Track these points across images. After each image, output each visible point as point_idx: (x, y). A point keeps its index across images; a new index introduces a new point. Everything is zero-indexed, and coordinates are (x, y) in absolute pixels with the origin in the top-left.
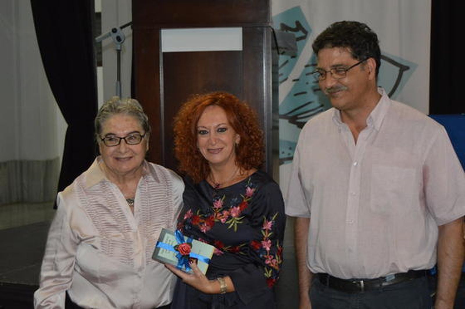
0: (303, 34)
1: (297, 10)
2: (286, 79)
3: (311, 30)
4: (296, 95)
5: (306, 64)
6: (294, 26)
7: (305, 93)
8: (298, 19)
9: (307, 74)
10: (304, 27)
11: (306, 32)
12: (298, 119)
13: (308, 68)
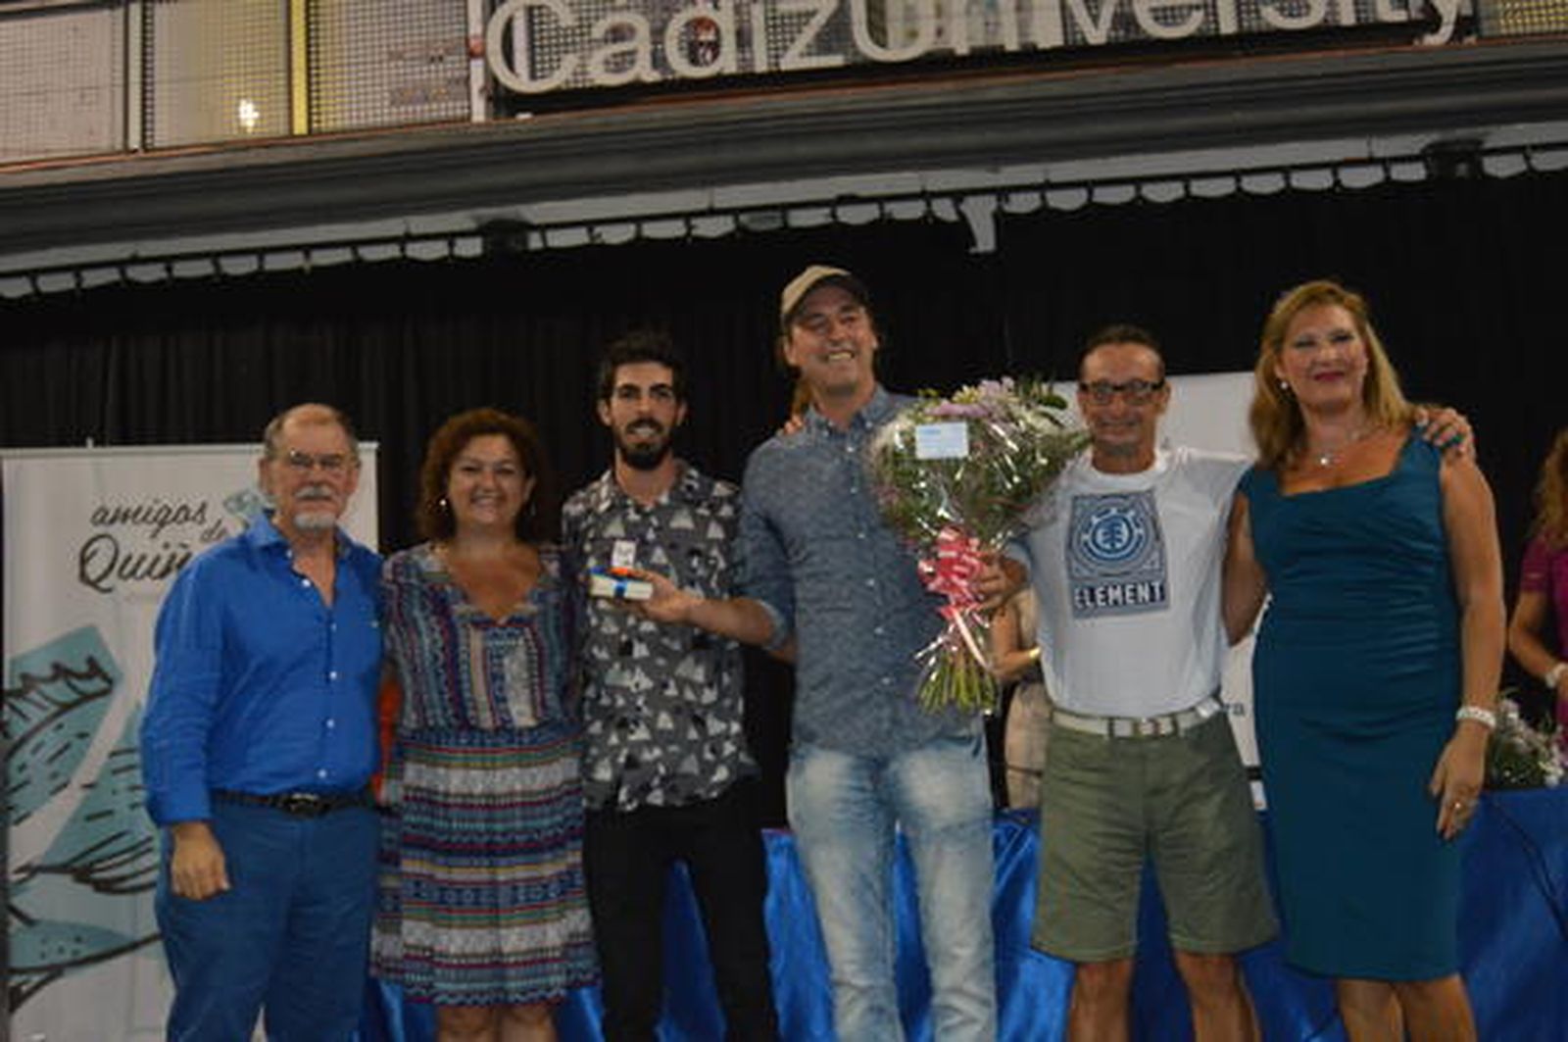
0: (103, 685)
1: (89, 633)
2: (65, 785)
3: (121, 675)
4: (90, 818)
5: (111, 748)
6: (84, 668)
7: (110, 813)
8: (91, 652)
9: (115, 772)
10: (107, 669)
11: (110, 681)
12: (92, 872)
13: (115, 758)
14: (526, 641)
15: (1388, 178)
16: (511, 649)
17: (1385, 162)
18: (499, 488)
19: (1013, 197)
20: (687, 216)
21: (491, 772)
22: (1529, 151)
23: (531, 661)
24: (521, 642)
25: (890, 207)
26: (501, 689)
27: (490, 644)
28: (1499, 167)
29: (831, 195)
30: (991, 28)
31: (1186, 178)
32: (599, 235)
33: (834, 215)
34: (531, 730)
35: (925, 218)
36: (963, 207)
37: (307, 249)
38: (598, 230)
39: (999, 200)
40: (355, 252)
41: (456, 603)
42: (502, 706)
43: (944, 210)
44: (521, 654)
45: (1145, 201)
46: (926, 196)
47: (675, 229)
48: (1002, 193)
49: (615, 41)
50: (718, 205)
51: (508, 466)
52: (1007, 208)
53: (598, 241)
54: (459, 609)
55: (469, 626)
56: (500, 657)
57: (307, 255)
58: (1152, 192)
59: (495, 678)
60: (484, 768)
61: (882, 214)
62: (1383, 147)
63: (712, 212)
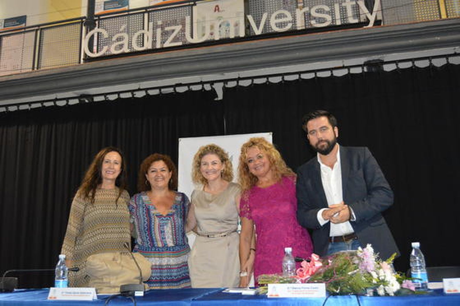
14: (171, 221)
15: (349, 73)
16: (166, 224)
17: (349, 67)
18: (162, 176)
19: (229, 83)
20: (132, 91)
21: (161, 259)
22: (397, 62)
23: (172, 228)
24: (170, 221)
25: (191, 87)
26: (164, 235)
27: (161, 222)
28: (388, 68)
29: (174, 84)
30: (228, 32)
31: (283, 75)
32: (108, 98)
33: (175, 90)
34: (173, 247)
35: (202, 90)
36: (213, 86)
37: (30, 104)
38: (108, 96)
39: (224, 84)
40: (42, 104)
41: (152, 210)
42: (164, 240)
43: (208, 87)
44: (169, 225)
45: (269, 82)
46: (202, 83)
47: (129, 95)
48: (226, 81)
49: (118, 41)
50: (141, 88)
51: (164, 169)
52: (227, 86)
53: (107, 99)
54: (153, 212)
55: (156, 217)
56: (164, 226)
57: (30, 105)
58: (272, 80)
59: (162, 232)
60: (159, 257)
61: (189, 89)
62: (348, 62)
63: (139, 90)
